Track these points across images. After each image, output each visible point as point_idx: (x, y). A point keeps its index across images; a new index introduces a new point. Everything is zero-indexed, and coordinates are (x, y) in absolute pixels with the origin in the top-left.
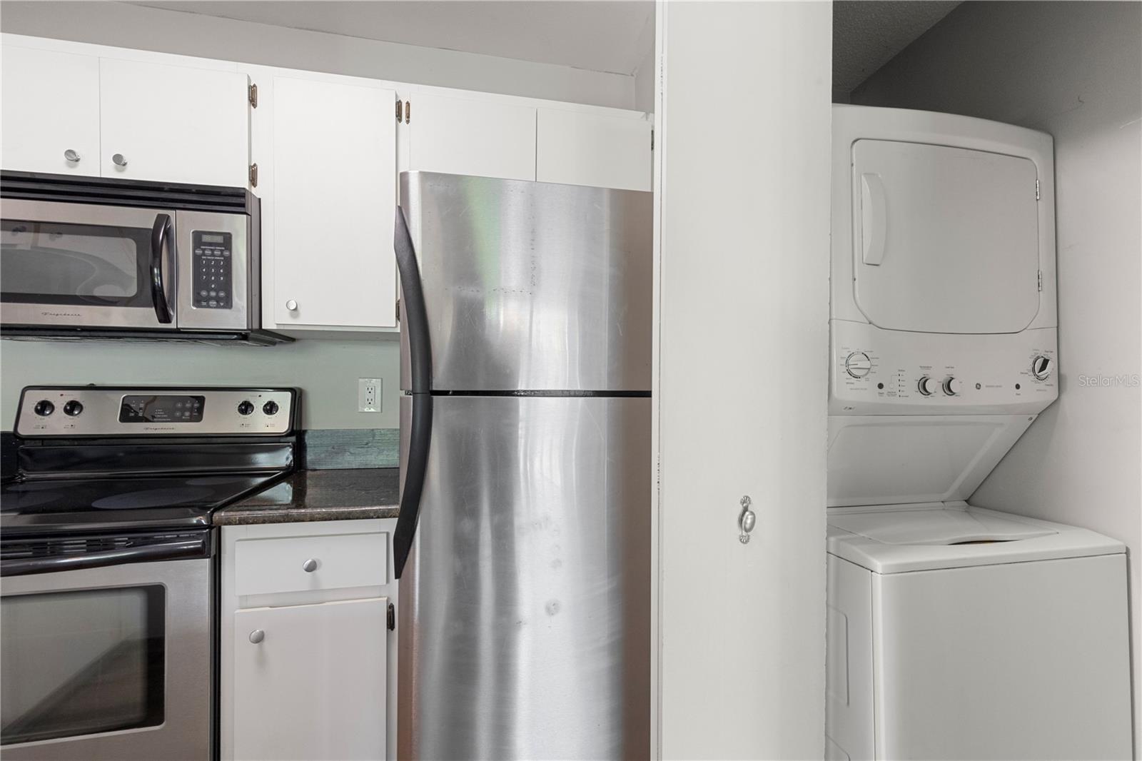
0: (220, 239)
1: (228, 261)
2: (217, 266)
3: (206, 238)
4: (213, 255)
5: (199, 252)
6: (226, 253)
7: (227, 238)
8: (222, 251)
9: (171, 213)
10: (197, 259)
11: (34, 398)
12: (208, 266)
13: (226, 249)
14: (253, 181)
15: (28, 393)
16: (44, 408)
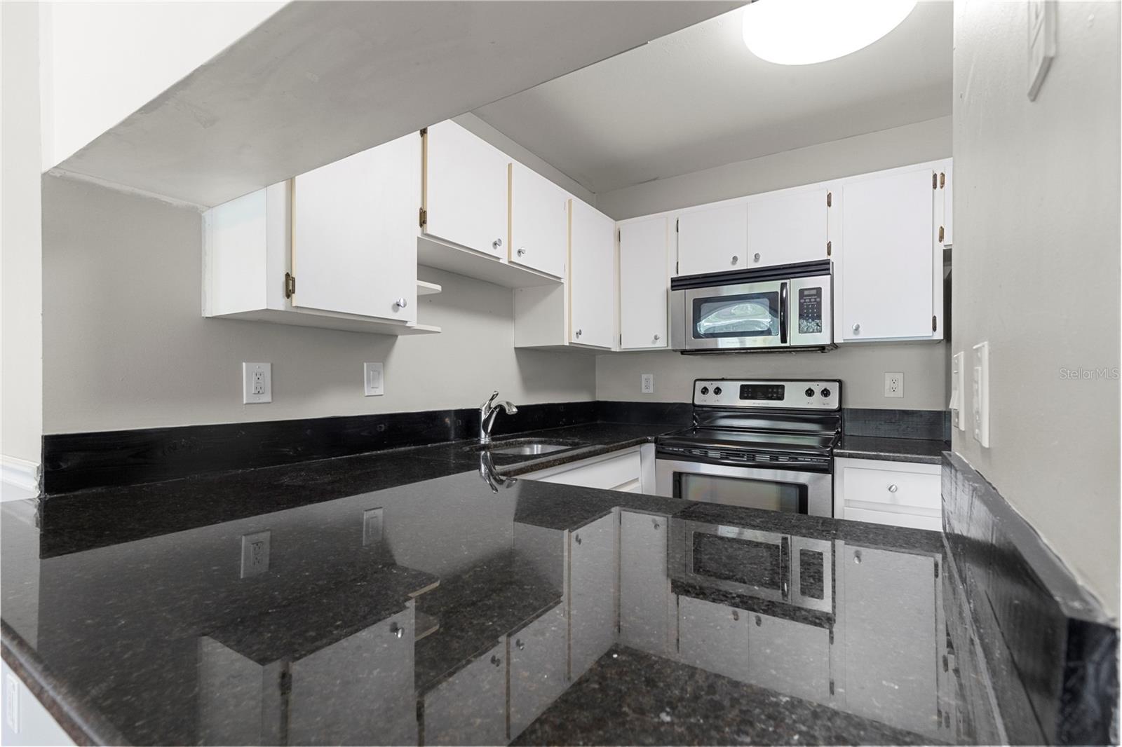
0: (814, 292)
1: (819, 304)
2: (813, 308)
3: (806, 293)
4: (810, 302)
5: (802, 301)
6: (818, 300)
7: (819, 290)
8: (815, 299)
9: (787, 281)
10: (801, 305)
11: (700, 385)
12: (808, 309)
13: (818, 297)
14: (829, 253)
15: (697, 382)
16: (705, 391)
